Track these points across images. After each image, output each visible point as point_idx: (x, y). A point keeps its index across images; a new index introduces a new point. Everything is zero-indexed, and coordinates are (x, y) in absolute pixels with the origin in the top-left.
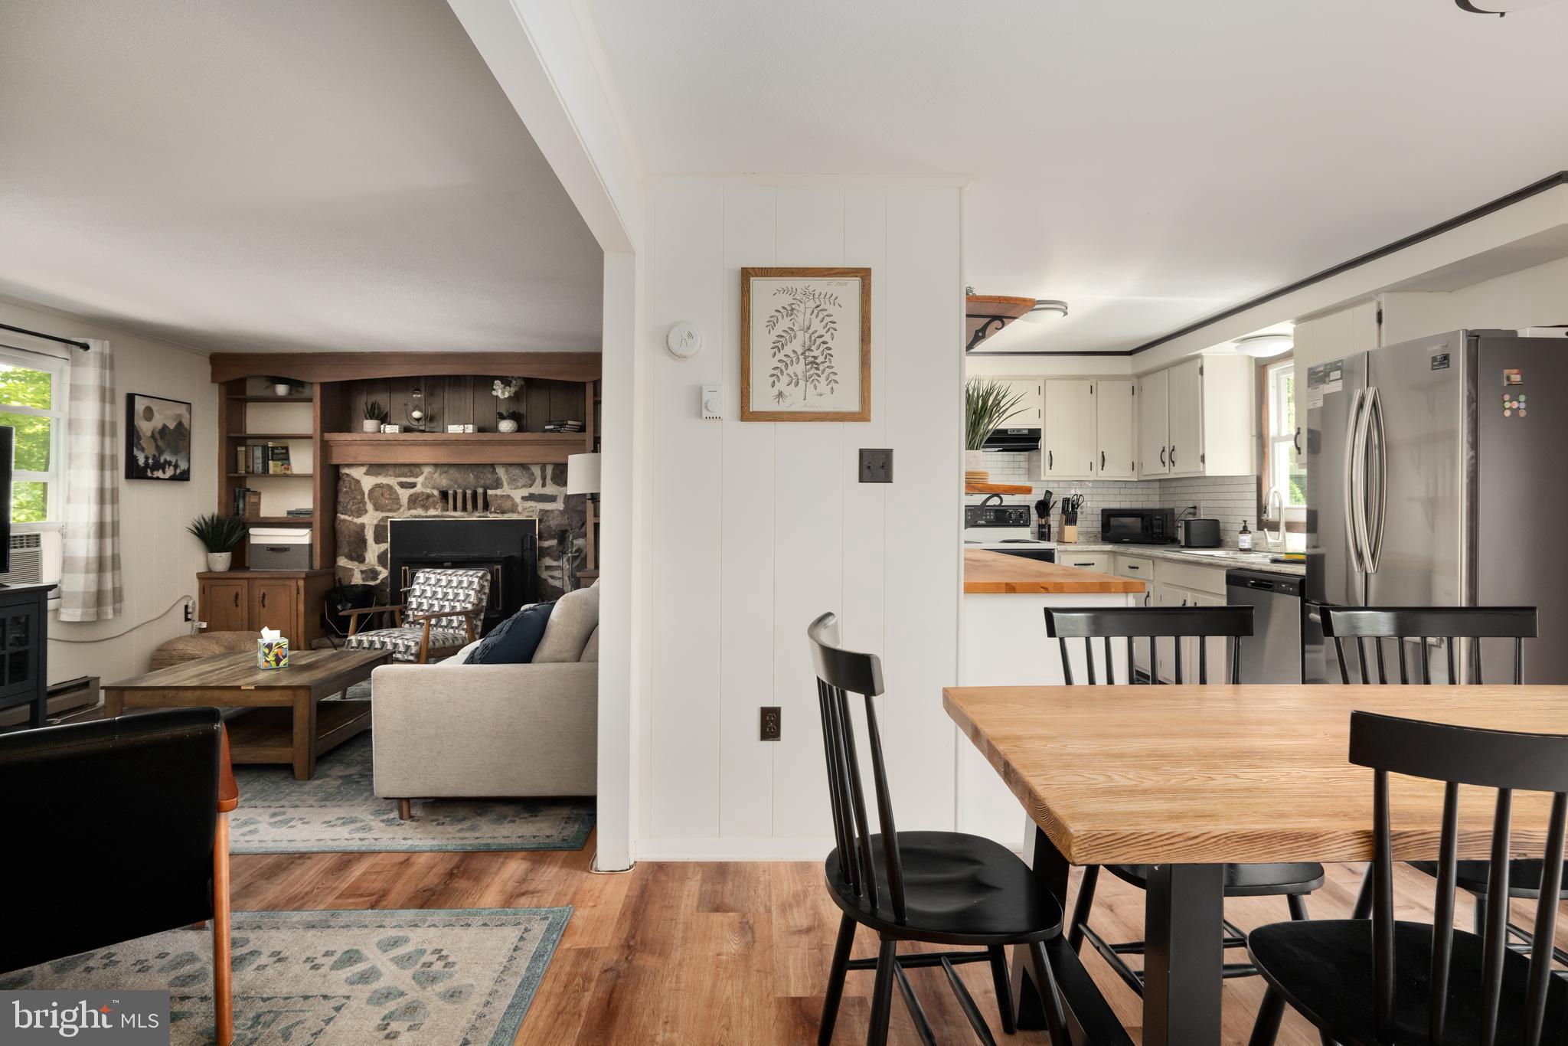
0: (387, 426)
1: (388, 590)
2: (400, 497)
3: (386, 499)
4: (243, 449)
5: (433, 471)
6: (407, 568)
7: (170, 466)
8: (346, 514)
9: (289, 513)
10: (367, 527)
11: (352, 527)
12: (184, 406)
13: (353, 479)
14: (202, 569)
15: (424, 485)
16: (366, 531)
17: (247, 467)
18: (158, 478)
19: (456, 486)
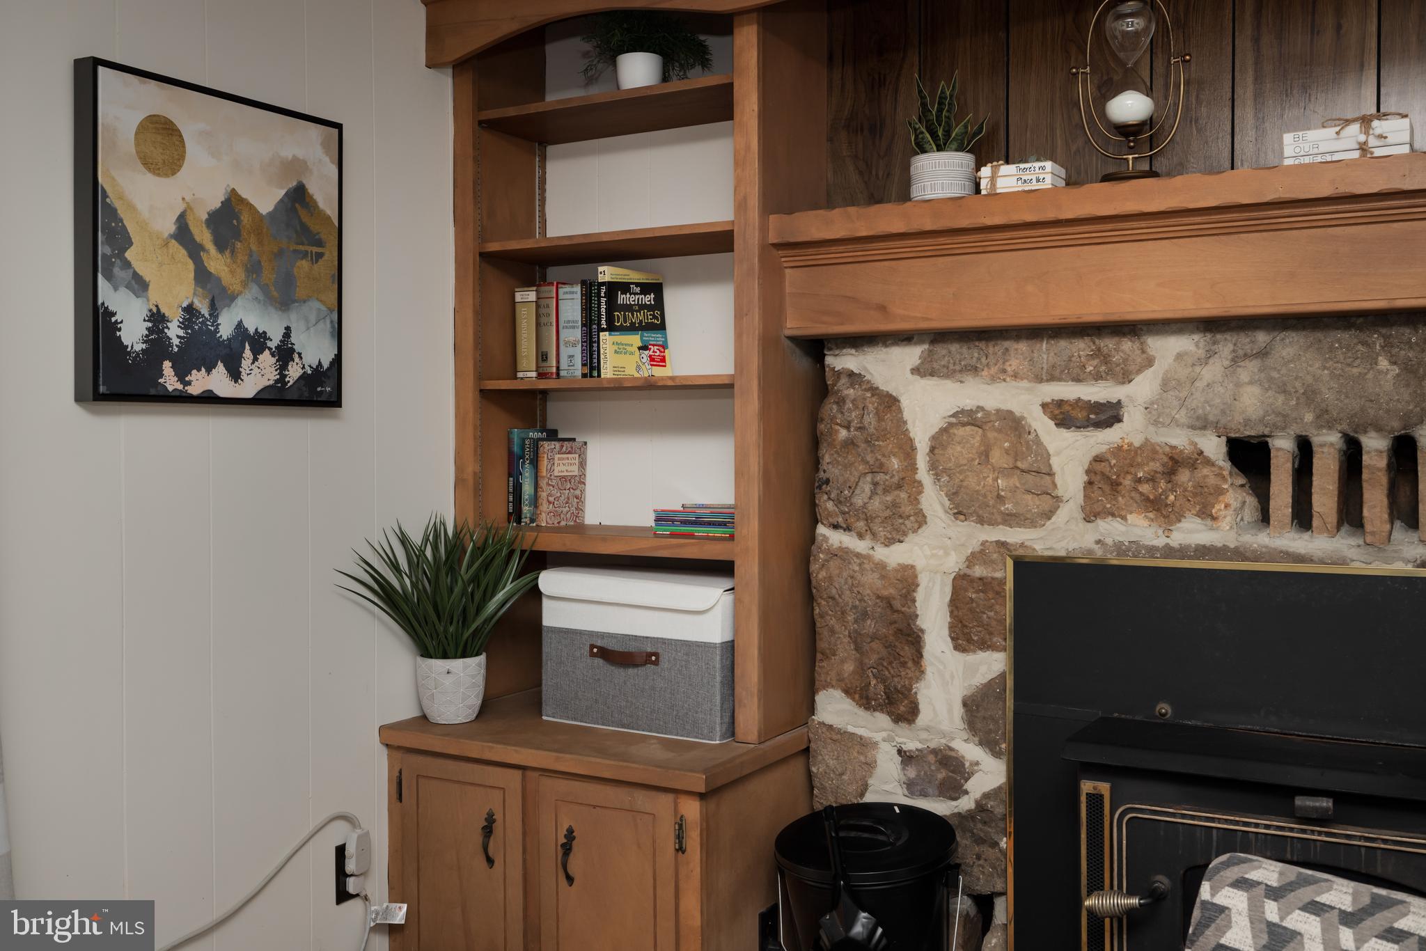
0: (1006, 169)
1: (1004, 843)
2: (1055, 463)
3: (1002, 472)
4: (532, 296)
5: (1201, 353)
6: (1104, 788)
7: (257, 351)
8: (848, 529)
9: (662, 518)
10: (923, 579)
11: (871, 580)
12: (315, 129)
13: (874, 390)
14: (405, 711)
15: (1155, 413)
16: (920, 595)
17: (542, 357)
18: (209, 399)
19: (1309, 417)
